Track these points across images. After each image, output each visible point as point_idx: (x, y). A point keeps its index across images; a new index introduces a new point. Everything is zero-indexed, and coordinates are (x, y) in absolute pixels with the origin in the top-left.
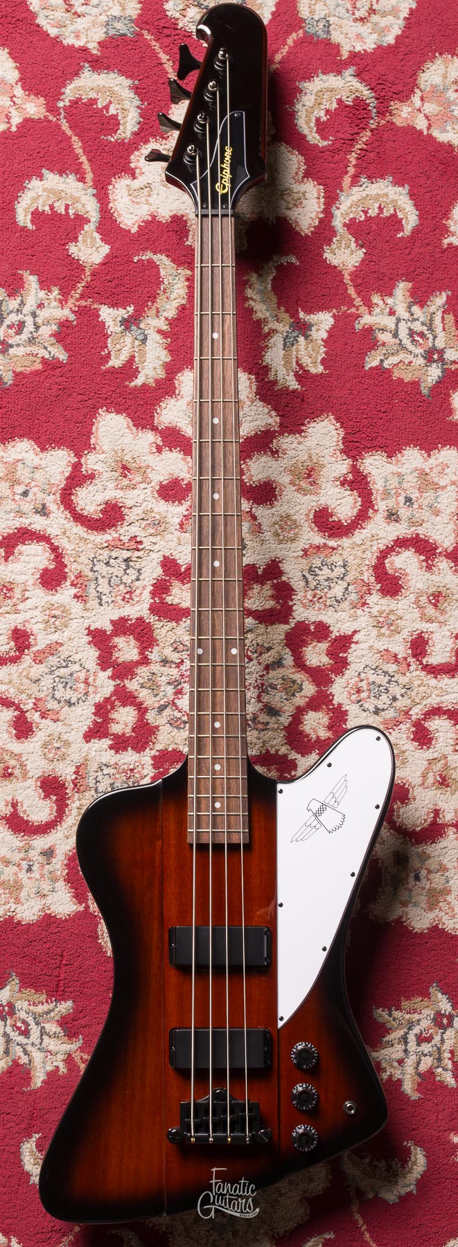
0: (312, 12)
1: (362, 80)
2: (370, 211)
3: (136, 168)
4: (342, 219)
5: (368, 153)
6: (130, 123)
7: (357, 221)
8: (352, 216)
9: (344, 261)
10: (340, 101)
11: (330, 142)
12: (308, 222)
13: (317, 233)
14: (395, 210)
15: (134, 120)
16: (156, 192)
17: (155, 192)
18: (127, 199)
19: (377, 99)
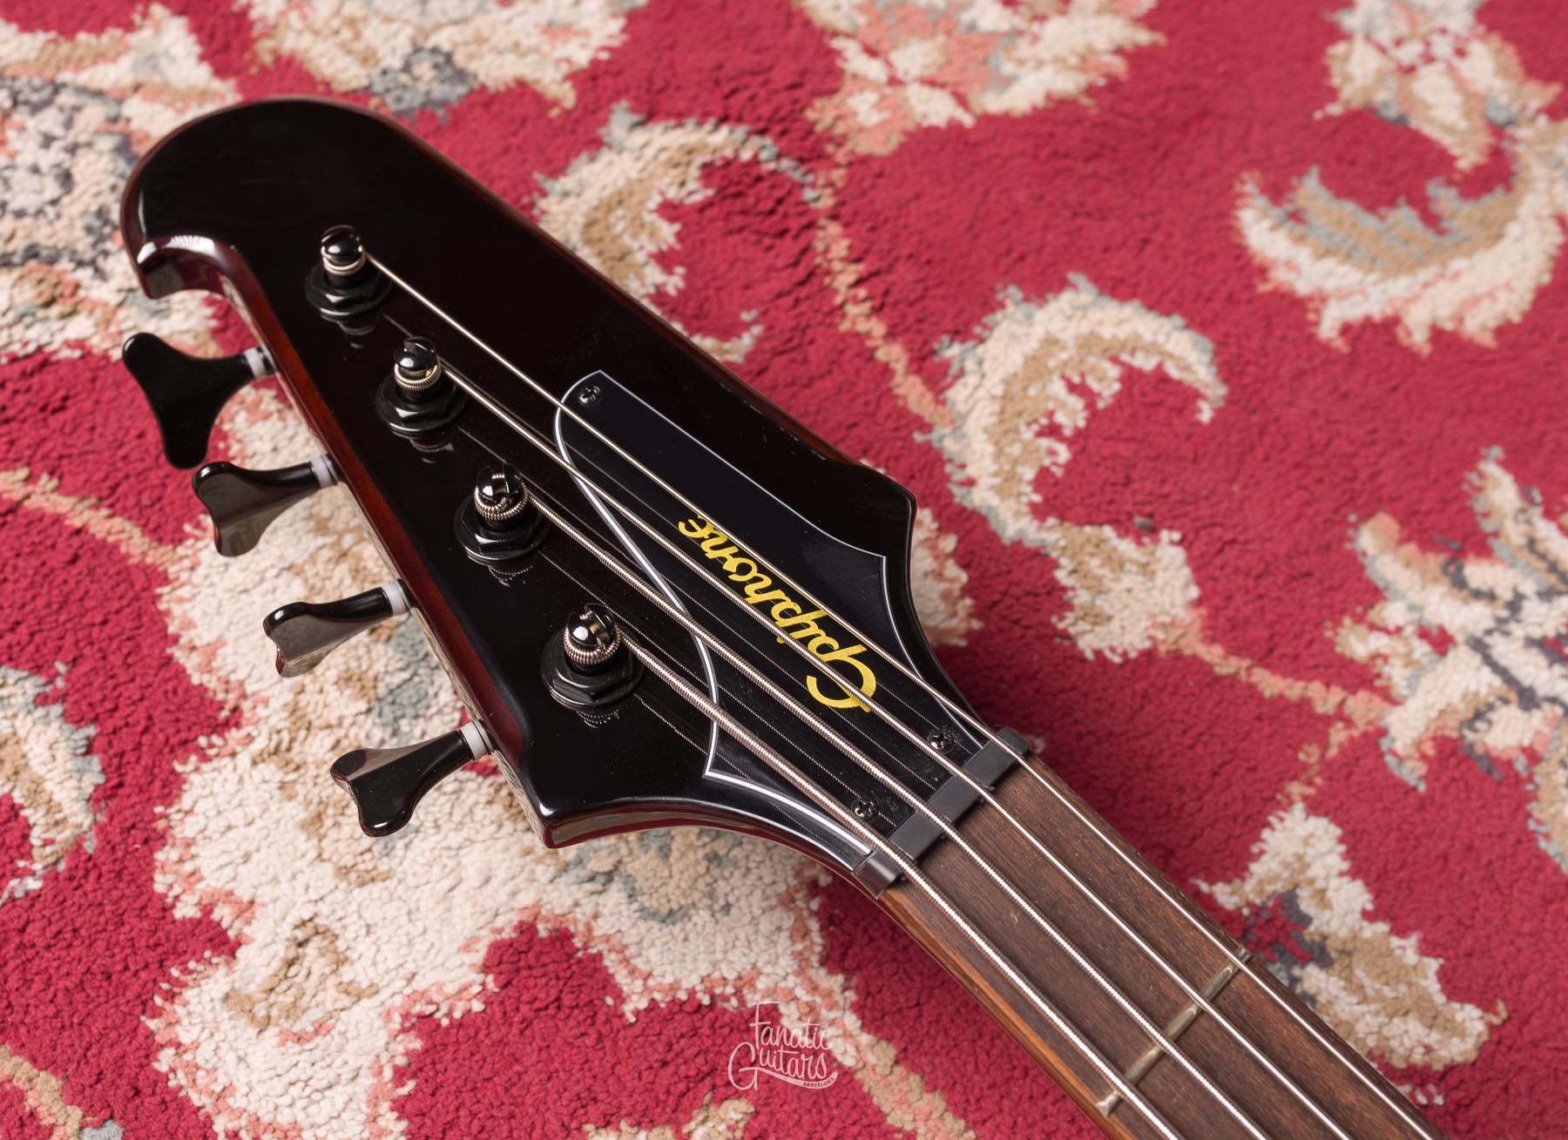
0: (367, 58)
1: (679, 118)
2: (1060, 418)
3: (207, 910)
4: (1011, 504)
5: (890, 278)
6: (57, 775)
7: (1059, 472)
8: (1029, 473)
9: (1152, 616)
10: (669, 210)
11: (757, 330)
12: (935, 595)
13: (995, 604)
14: (1115, 360)
15: (62, 752)
16: (354, 927)
17: (350, 935)
18: (266, 1049)
19: (762, 132)
